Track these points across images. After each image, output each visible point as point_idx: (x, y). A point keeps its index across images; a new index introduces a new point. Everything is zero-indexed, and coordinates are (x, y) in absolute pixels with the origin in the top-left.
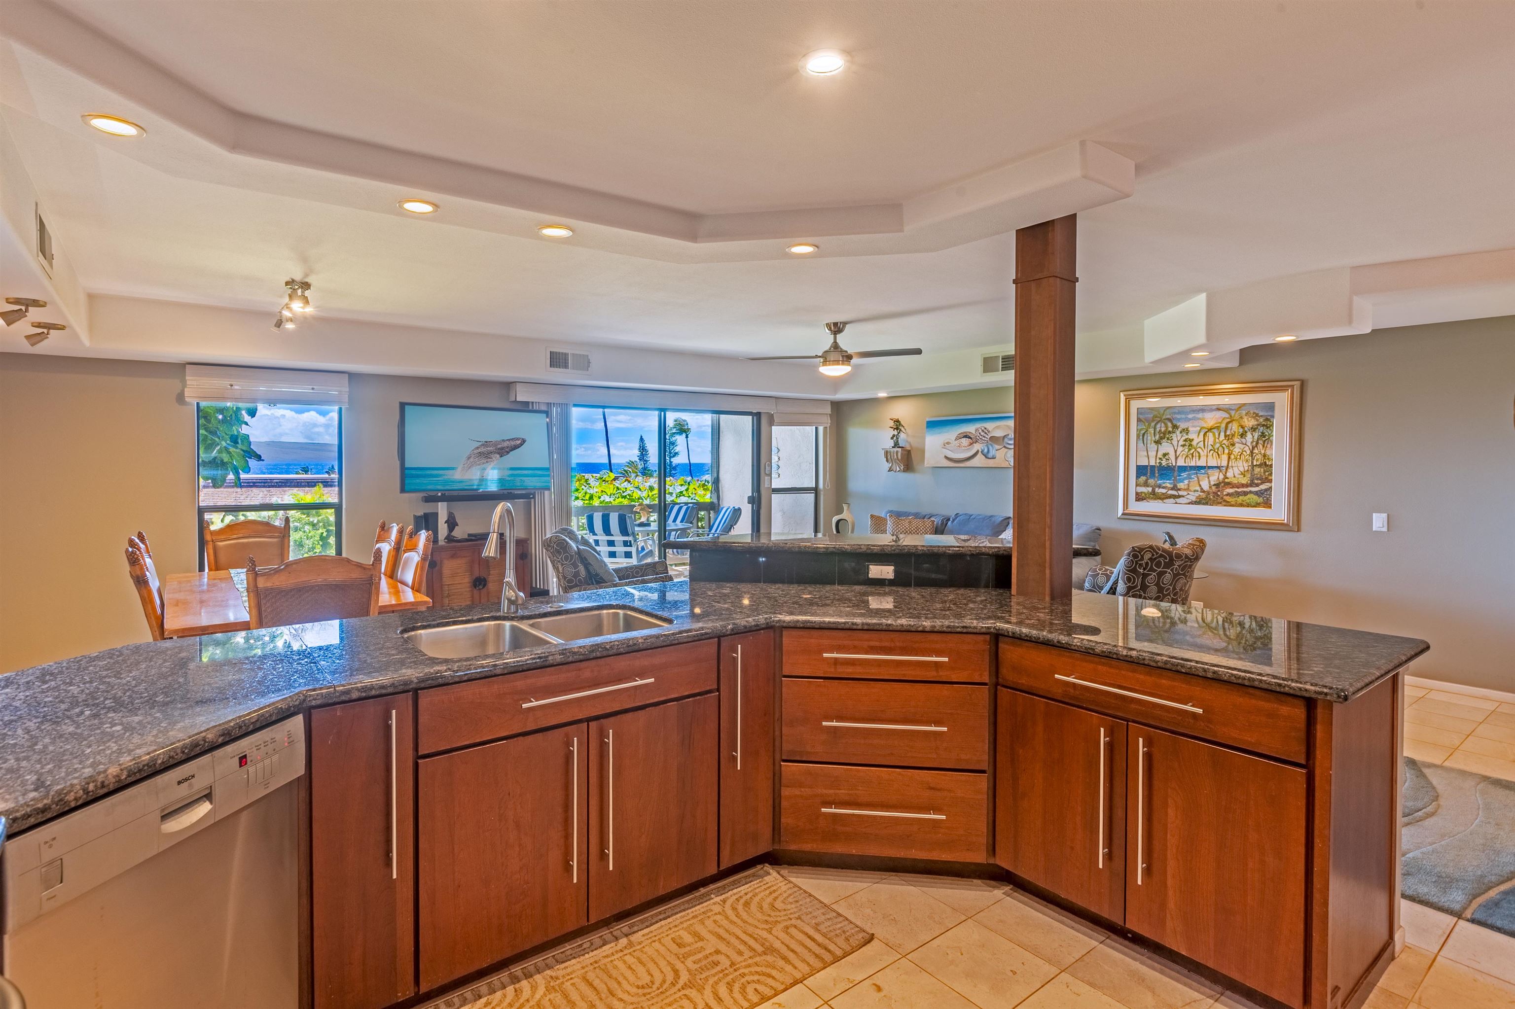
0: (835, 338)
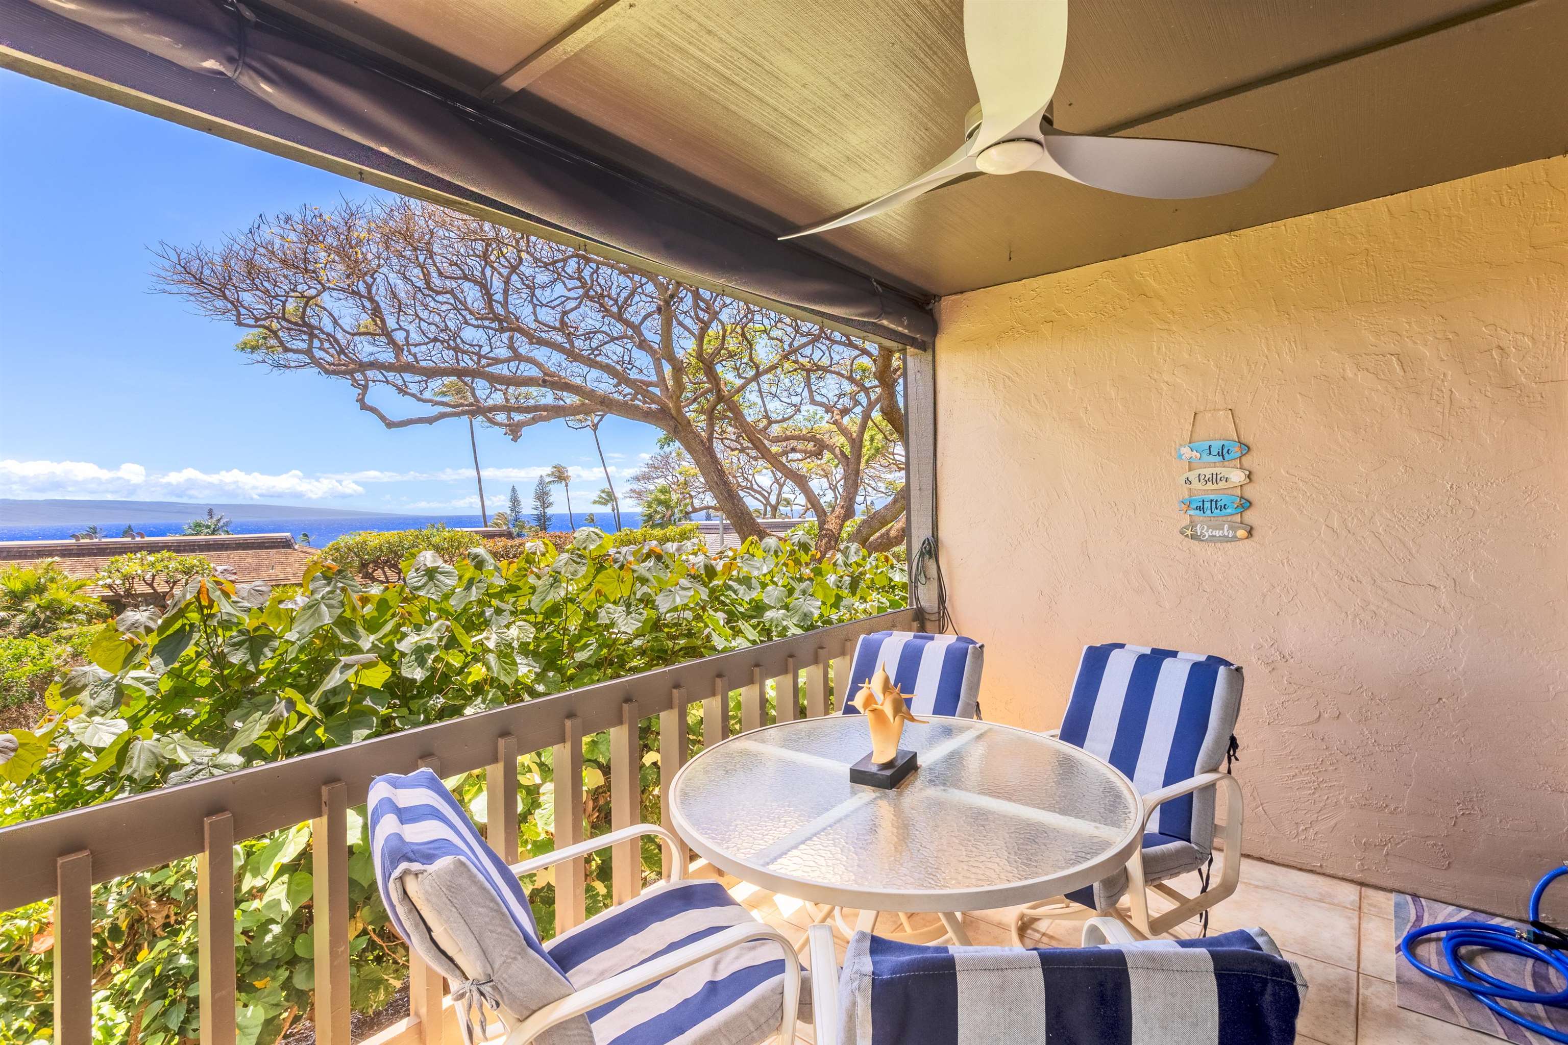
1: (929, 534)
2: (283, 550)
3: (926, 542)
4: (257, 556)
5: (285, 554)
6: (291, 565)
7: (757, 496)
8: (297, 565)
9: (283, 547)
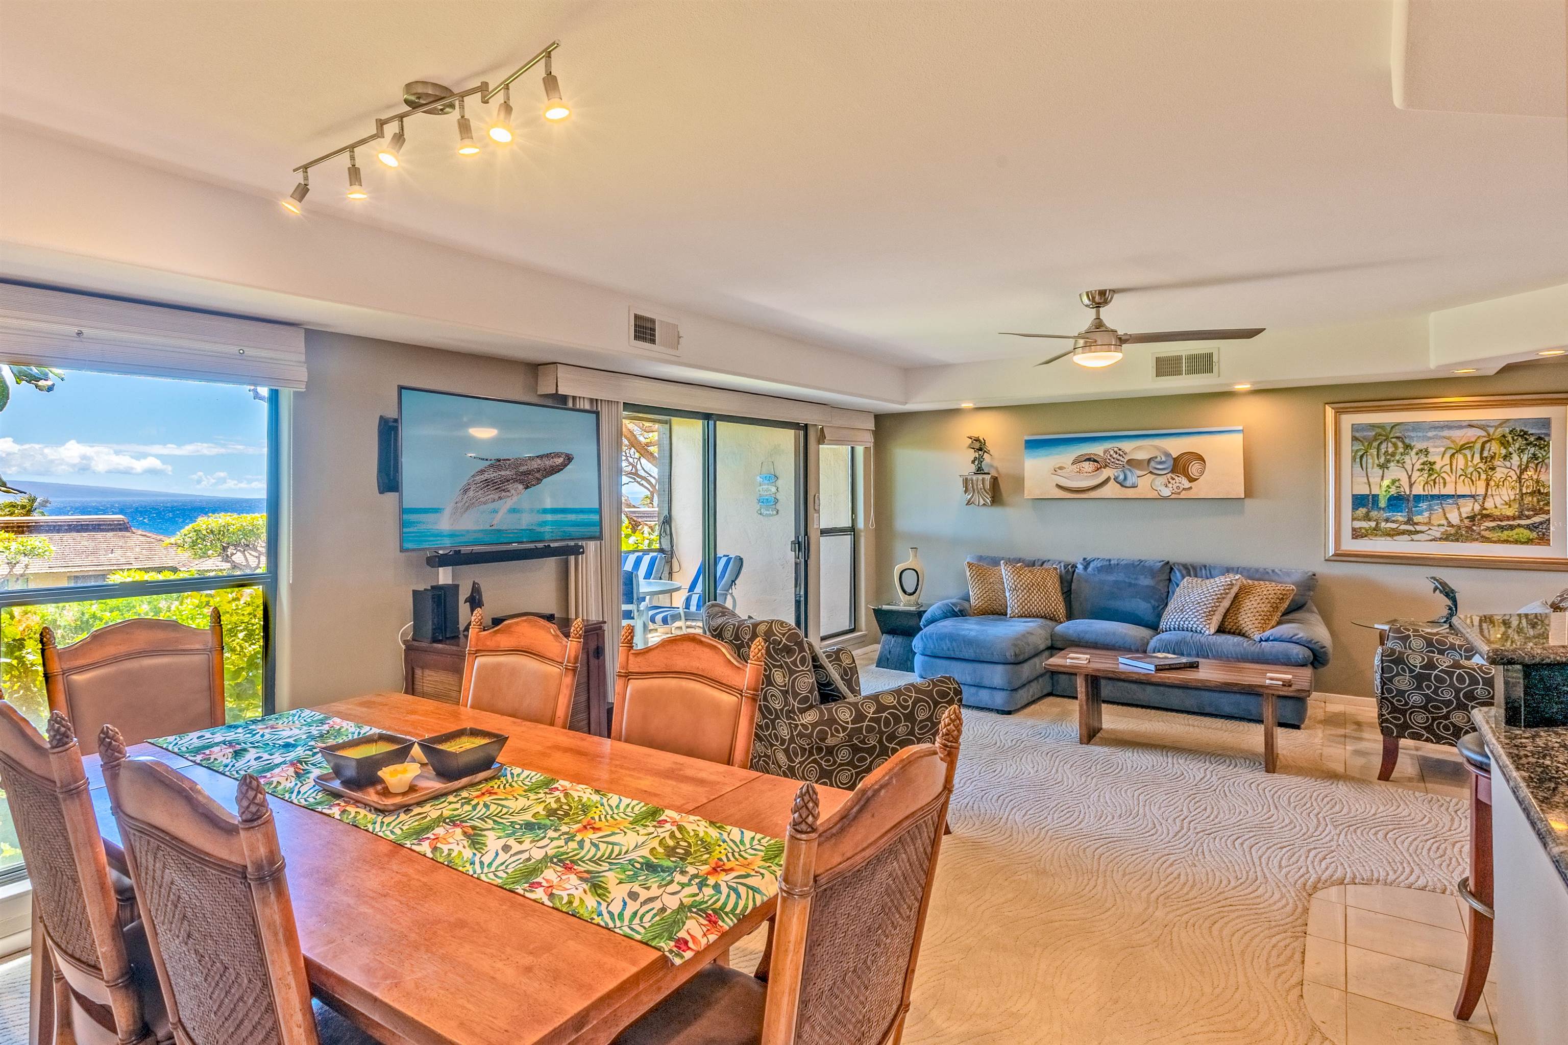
0: (1098, 313)
1: (666, 513)
2: (120, 533)
3: (665, 517)
4: (94, 540)
5: (124, 537)
6: (131, 548)
7: (643, 482)
8: (138, 549)
9: (121, 530)
